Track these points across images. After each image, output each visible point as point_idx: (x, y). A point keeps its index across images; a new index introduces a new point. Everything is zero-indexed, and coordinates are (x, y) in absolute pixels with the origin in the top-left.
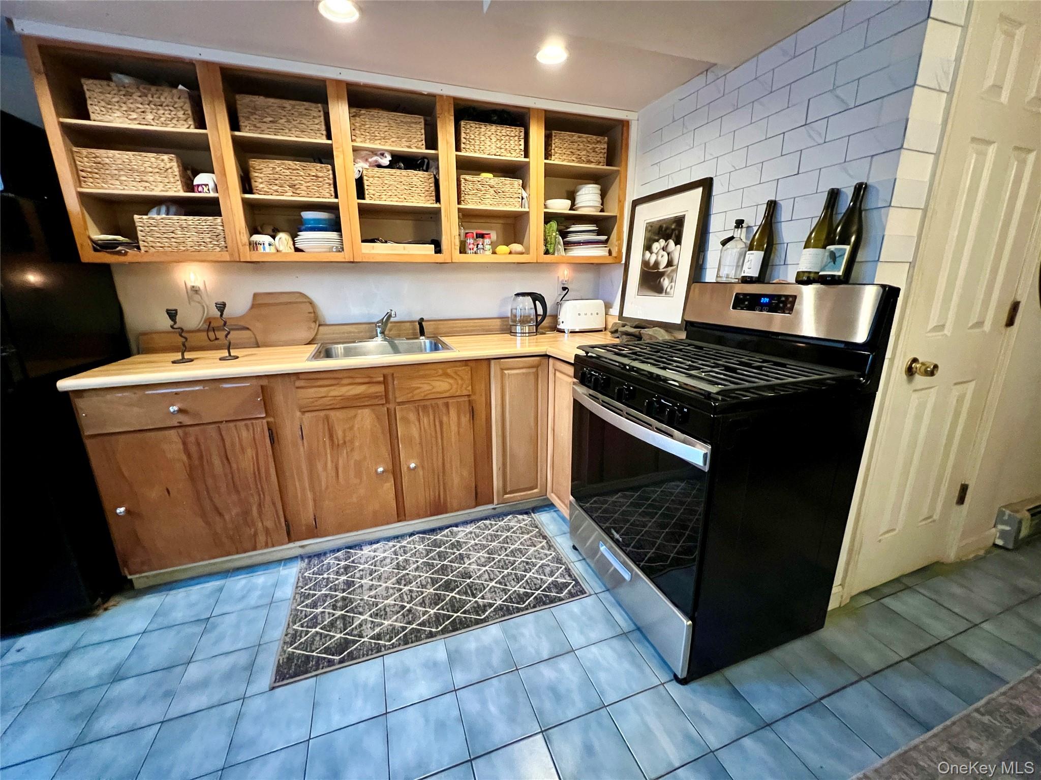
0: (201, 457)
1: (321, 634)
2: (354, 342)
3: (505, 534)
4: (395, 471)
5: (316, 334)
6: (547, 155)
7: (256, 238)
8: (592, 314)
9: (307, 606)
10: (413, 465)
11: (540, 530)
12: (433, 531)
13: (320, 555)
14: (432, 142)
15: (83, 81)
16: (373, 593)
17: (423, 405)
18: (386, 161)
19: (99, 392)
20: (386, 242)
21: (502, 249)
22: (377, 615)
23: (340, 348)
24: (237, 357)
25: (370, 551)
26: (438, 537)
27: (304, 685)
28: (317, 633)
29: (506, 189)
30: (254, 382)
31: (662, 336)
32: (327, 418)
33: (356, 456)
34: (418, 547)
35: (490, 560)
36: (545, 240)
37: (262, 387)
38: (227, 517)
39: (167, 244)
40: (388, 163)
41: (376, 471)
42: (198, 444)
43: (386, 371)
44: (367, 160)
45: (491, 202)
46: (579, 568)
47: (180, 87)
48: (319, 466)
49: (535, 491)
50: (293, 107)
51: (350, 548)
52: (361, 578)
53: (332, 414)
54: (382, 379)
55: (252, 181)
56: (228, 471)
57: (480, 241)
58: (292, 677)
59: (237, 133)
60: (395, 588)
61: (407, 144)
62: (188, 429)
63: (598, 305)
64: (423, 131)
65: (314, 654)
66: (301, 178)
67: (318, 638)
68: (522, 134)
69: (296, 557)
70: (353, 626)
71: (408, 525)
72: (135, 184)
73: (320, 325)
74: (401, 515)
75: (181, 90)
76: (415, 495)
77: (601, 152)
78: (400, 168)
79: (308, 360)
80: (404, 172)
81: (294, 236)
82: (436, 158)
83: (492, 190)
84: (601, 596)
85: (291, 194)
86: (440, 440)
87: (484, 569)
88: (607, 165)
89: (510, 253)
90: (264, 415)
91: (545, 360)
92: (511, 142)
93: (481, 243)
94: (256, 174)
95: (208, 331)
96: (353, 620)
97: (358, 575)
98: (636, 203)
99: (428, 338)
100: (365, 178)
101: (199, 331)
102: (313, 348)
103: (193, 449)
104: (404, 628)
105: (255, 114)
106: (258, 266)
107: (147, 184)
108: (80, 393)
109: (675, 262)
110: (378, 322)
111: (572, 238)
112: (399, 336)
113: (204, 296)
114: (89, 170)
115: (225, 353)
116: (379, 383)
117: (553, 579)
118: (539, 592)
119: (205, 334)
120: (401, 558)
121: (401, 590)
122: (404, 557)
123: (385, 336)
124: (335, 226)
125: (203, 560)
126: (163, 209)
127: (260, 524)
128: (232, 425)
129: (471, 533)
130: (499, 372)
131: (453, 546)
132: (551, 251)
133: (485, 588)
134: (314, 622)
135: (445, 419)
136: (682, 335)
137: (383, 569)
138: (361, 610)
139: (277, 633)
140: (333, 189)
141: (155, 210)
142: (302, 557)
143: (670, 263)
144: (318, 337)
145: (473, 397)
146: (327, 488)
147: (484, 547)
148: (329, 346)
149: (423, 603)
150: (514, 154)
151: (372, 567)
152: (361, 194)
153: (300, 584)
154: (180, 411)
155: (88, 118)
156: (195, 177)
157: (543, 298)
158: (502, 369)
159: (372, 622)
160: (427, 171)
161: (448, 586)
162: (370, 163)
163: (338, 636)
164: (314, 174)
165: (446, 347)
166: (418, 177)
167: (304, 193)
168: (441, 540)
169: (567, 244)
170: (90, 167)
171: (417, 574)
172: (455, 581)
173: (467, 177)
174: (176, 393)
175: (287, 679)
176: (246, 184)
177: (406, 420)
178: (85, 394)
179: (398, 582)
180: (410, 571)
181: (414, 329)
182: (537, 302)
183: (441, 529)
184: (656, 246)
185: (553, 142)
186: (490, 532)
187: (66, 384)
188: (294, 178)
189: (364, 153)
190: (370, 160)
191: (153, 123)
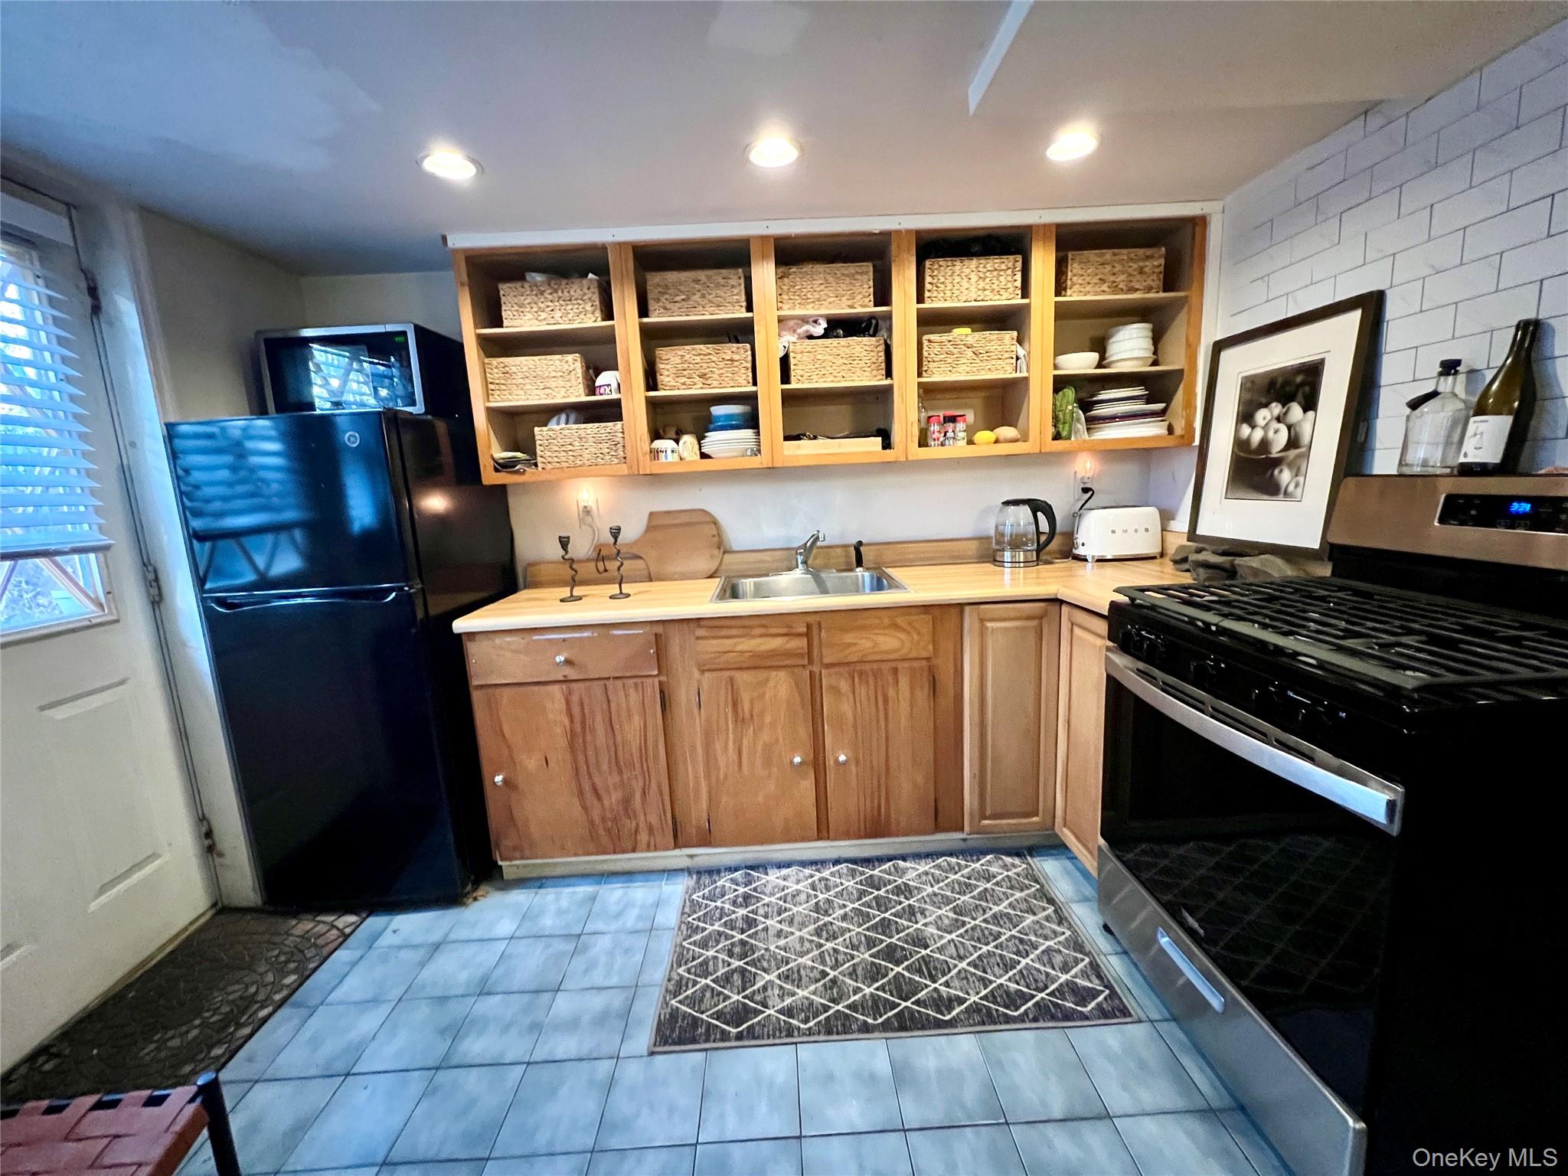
0: (583, 723)
1: (713, 989)
2: (767, 575)
3: (983, 885)
4: (818, 764)
5: (720, 564)
6: (1060, 288)
7: (659, 444)
8: (1136, 531)
9: (694, 943)
10: (842, 758)
11: (1042, 886)
12: (867, 861)
13: (713, 872)
14: (883, 296)
15: (501, 286)
16: (782, 942)
17: (857, 670)
18: (819, 330)
19: (490, 636)
20: (815, 438)
21: (984, 436)
22: (787, 977)
23: (748, 584)
24: (628, 595)
25: (778, 878)
26: (876, 872)
27: (691, 1060)
28: (707, 986)
29: (993, 346)
30: (648, 628)
31: (1279, 569)
32: (732, 680)
33: (766, 737)
34: (846, 884)
35: (958, 924)
36: (1056, 418)
37: (656, 635)
38: (606, 803)
39: (564, 459)
40: (822, 332)
41: (792, 762)
42: (582, 705)
43: (811, 619)
44: (794, 331)
45: (968, 369)
46: (1115, 966)
47: (591, 276)
48: (718, 747)
49: (1035, 819)
50: (709, 278)
51: (752, 868)
52: (766, 917)
53: (737, 675)
54: (805, 630)
55: (658, 375)
56: (611, 743)
57: (950, 426)
58: (674, 1043)
59: (645, 320)
60: (813, 941)
61: (850, 303)
62: (574, 685)
63: (1149, 515)
64: (871, 283)
65: (704, 1016)
66: (713, 364)
67: (708, 994)
68: (1019, 265)
69: (682, 870)
70: (755, 988)
71: (832, 847)
72: (538, 392)
73: (724, 552)
74: (823, 832)
75: (591, 280)
76: (845, 803)
77: (1154, 272)
78: (837, 337)
79: (711, 601)
80: (843, 341)
81: (700, 438)
82: (888, 317)
83: (969, 353)
84: (1163, 1027)
85: (701, 385)
86: (882, 724)
87: (949, 937)
88: (1165, 291)
89: (997, 441)
90: (656, 673)
91: (1055, 608)
92: (1002, 279)
93: (950, 430)
94: (662, 366)
95: (597, 560)
96: (754, 979)
97: (761, 911)
98: (1219, 347)
99: (868, 569)
100: (792, 355)
101: (588, 560)
102: (715, 584)
103: (576, 710)
104: (826, 1008)
105: (666, 293)
106: (659, 480)
107: (550, 391)
108: (472, 635)
109: (1305, 439)
110: (799, 548)
111: (1100, 411)
112: (827, 567)
113: (597, 518)
114: (497, 381)
115: (614, 589)
116: (800, 635)
117: (1068, 977)
118: (1043, 995)
119: (592, 565)
120: (821, 896)
121: (821, 946)
122: (826, 896)
123: (808, 567)
124: (751, 421)
125: (576, 855)
126: (563, 417)
127: (642, 818)
128: (619, 683)
129: (926, 873)
130: (977, 625)
131: (898, 891)
132: (1064, 434)
133: (950, 970)
134: (704, 970)
135: (891, 693)
136: (1325, 570)
137: (795, 909)
138: (765, 964)
139: (658, 974)
140: (750, 374)
141: (555, 419)
142: (689, 871)
143: (1293, 443)
144: (723, 567)
145: (935, 662)
146: (726, 778)
147: (947, 901)
148: (735, 581)
149: (853, 974)
150: (1005, 295)
151: (781, 903)
152: (785, 378)
153: (687, 910)
154: (568, 662)
155: (501, 326)
156: (597, 376)
157: (1050, 507)
158: (982, 621)
159: (781, 987)
160: (874, 335)
161: (892, 954)
162: (799, 334)
163: (735, 998)
164: (729, 358)
165: (894, 585)
166: (863, 347)
167: (715, 384)
168: (880, 878)
169: (1092, 422)
170: (499, 378)
171: (844, 925)
172: (903, 949)
173: (932, 337)
174: (564, 640)
175: (670, 1045)
176: (651, 382)
177: (836, 690)
178: (477, 637)
179: (818, 932)
180: (834, 919)
181: (847, 556)
182: (1039, 514)
183: (881, 860)
184: (1262, 416)
185: (1069, 268)
186: (956, 877)
187: (460, 625)
188: (705, 365)
189: (791, 323)
190: (799, 331)
191: (560, 321)
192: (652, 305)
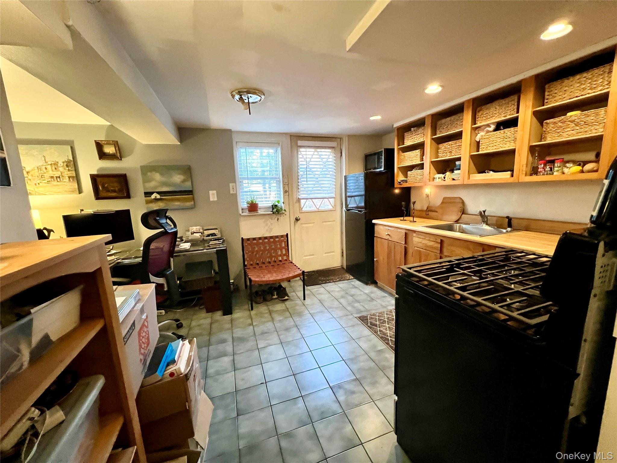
0: (390, 253)
5: (460, 218)
15: (405, 133)
18: (493, 127)
21: (574, 169)
22: (390, 328)
24: (416, 222)
27: (358, 322)
32: (420, 252)
37: (405, 233)
39: (413, 180)
43: (443, 238)
45: (571, 134)
53: (422, 250)
55: (439, 153)
59: (434, 137)
61: (505, 115)
62: (389, 241)
64: (516, 104)
67: (375, 319)
73: (463, 214)
78: (501, 130)
80: (503, 131)
81: (452, 173)
89: (582, 172)
90: (404, 243)
94: (439, 150)
100: (481, 140)
103: (389, 248)
104: (388, 336)
105: (442, 126)
107: (413, 161)
108: (375, 224)
113: (430, 198)
114: (401, 160)
116: (439, 242)
126: (415, 168)
128: (397, 244)
139: (373, 312)
141: (413, 169)
154: (389, 235)
155: (404, 144)
159: (386, 328)
163: (378, 323)
175: (360, 319)
178: (377, 225)
187: (374, 221)
188: (451, 148)
189: (482, 128)
190: (485, 130)
191: (416, 141)
192: (438, 132)
